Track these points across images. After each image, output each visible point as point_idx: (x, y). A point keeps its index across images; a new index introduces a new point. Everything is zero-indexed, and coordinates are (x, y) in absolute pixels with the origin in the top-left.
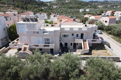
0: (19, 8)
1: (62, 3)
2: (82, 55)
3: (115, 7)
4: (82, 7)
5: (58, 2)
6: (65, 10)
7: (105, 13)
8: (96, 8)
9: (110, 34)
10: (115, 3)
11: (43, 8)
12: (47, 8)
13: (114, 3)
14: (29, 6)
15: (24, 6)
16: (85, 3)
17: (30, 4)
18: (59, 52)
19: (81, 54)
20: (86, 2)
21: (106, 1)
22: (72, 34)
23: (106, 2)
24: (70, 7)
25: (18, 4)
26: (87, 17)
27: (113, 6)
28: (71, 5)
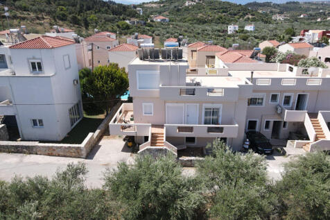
0: (66, 22)
1: (175, 7)
3: (319, 20)
4: (232, 20)
5: (164, 6)
6: (186, 28)
7: (301, 37)
8: (270, 23)
10: (317, 8)
11: (128, 22)
12: (138, 22)
13: (314, 7)
14: (92, 16)
15: (79, 17)
16: (237, 9)
17: (93, 12)
20: (240, 5)
21: (294, 3)
22: (273, 95)
23: (293, 5)
24: (198, 20)
25: (62, 10)
27: (314, 17)
28: (201, 12)
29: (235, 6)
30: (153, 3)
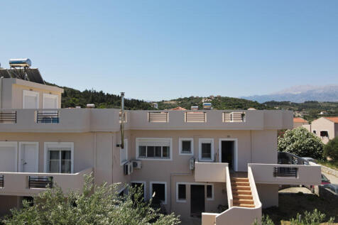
13: (334, 106)
21: (312, 102)
23: (311, 105)
30: (172, 101)
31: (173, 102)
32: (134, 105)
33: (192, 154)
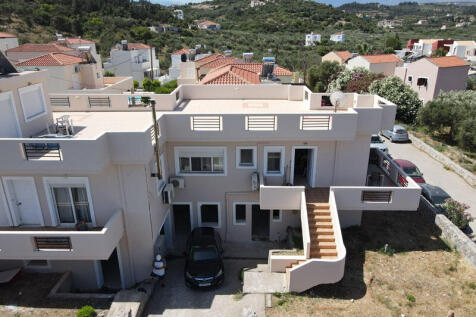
0: (48, 28)
1: (235, 8)
2: (302, 294)
3: (444, 27)
4: (316, 28)
5: (219, 8)
6: (243, 38)
7: (408, 50)
8: (373, 32)
9: (448, 140)
10: (443, 11)
11: (153, 29)
12: (168, 29)
13: (439, 10)
14: (95, 19)
15: (72, 21)
16: (326, 11)
17: (100, 14)
18: (156, 272)
19: (293, 293)
20: (330, 6)
21: (410, 3)
22: (243, 151)
23: (408, 8)
24: (265, 26)
25: (47, 10)
26: (336, 63)
27: (438, 24)
28: (270, 16)
29: (323, 7)
30: (203, 3)
31: (206, 7)
32: (146, 16)
33: (255, 167)
